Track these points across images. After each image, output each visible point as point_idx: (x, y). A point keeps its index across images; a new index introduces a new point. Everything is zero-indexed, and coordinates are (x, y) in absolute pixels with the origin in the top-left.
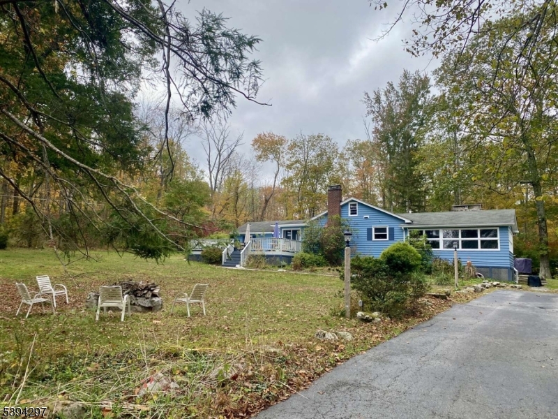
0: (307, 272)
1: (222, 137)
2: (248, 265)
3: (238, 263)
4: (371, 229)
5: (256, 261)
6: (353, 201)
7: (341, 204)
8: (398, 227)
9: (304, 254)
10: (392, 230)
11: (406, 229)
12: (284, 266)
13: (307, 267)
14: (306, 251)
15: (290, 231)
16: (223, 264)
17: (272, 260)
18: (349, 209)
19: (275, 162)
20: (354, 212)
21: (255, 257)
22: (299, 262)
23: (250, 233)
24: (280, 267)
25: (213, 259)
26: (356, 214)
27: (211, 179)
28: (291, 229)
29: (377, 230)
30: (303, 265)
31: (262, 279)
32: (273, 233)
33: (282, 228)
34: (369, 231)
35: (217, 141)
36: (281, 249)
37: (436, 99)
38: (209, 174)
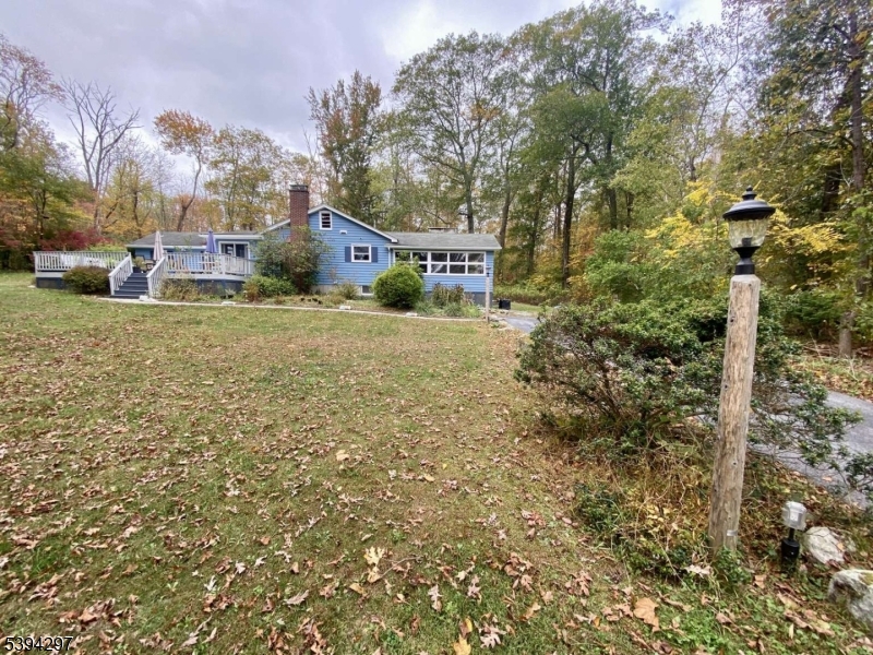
0: (271, 304)
1: (103, 111)
2: (164, 296)
3: (143, 293)
4: (350, 248)
5: (179, 288)
6: (325, 209)
7: (310, 212)
8: (382, 246)
9: (263, 279)
10: (375, 250)
11: (392, 250)
12: (231, 297)
13: (269, 296)
14: (265, 275)
15: (232, 246)
16: (113, 293)
17: (211, 288)
18: (321, 221)
19: (194, 157)
20: (326, 224)
21: (177, 282)
22: (255, 290)
23: (162, 247)
24: (224, 298)
25: (92, 285)
26: (329, 226)
27: (88, 171)
28: (234, 243)
29: (357, 249)
30: (262, 293)
31: (199, 323)
32: (204, 247)
33: (218, 240)
34: (348, 250)
35: (95, 117)
36: (224, 271)
37: (384, 117)
38: (84, 163)
